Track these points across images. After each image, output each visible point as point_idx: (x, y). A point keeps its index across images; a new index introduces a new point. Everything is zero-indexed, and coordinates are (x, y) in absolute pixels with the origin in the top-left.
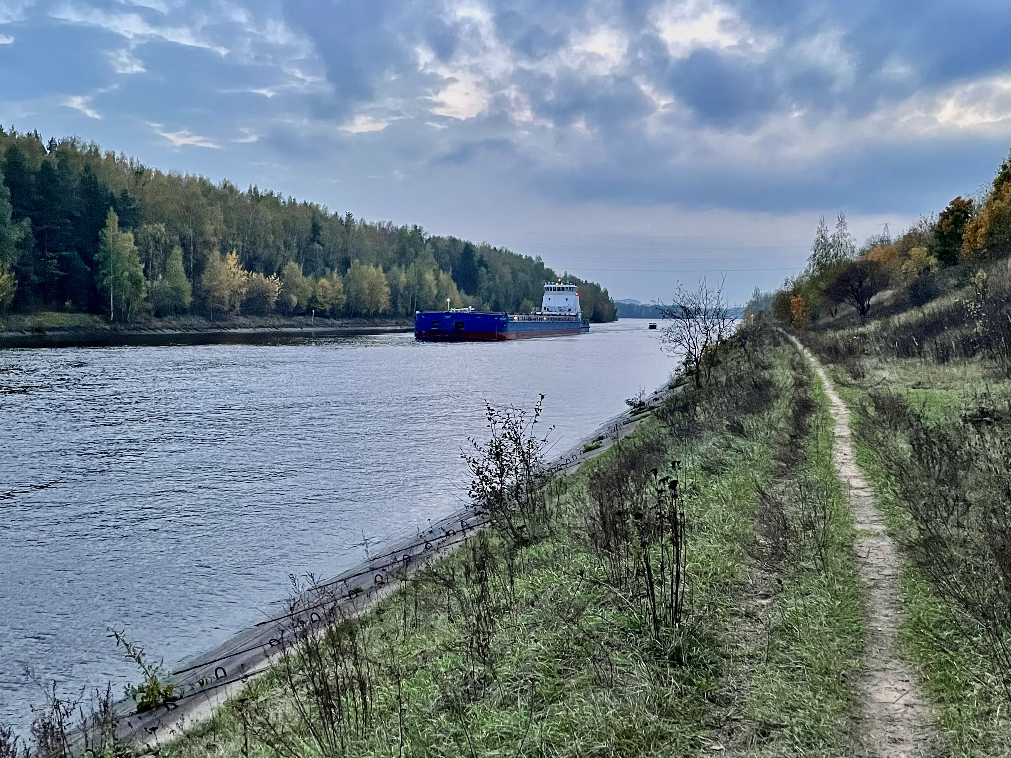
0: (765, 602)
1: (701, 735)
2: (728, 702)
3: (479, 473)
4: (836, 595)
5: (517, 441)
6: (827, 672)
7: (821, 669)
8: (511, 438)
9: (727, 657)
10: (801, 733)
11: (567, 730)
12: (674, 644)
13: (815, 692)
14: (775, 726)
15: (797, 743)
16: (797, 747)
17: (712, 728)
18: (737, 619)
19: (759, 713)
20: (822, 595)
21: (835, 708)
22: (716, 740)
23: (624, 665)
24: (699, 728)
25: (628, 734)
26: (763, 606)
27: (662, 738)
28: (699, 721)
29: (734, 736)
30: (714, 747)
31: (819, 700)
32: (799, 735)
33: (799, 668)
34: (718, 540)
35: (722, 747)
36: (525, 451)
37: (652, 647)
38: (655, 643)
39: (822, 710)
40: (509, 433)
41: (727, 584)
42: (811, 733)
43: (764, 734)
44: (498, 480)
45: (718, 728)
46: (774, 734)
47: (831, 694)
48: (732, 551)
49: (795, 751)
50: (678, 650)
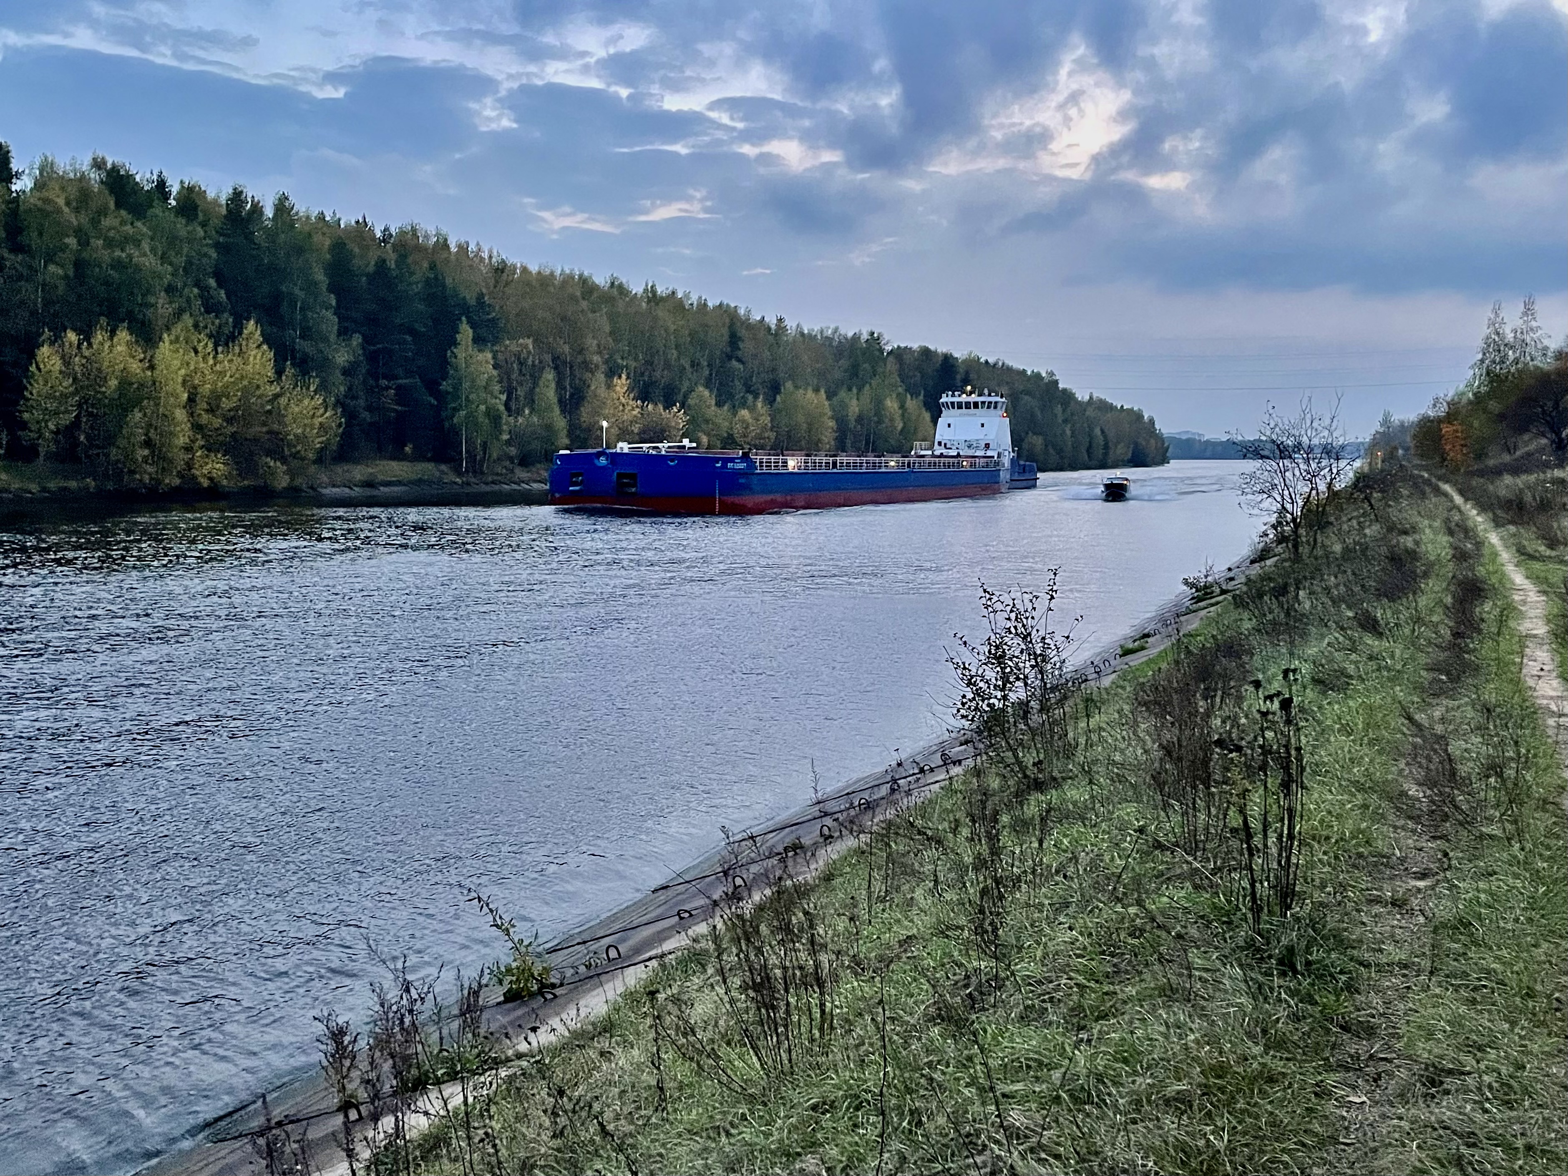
0: (1421, 884)
1: (1331, 1079)
2: (1370, 1031)
3: (969, 684)
4: (1537, 877)
5: (1026, 637)
6: (1531, 994)
7: (1521, 988)
8: (1017, 634)
9: (1367, 966)
10: (1495, 1085)
11: (1125, 1061)
12: (1284, 941)
13: (1513, 1024)
14: (1450, 1072)
15: (1488, 1099)
16: (1487, 1105)
17: (1347, 1069)
18: (1377, 909)
19: (1424, 1050)
20: (1516, 876)
21: (1547, 1049)
22: (1354, 1088)
23: (1207, 970)
24: (1329, 1068)
25: (1220, 1071)
26: (1419, 890)
27: (1271, 1080)
28: (1327, 1059)
29: (1382, 1082)
30: (1351, 1099)
31: (1520, 1037)
32: (1490, 1087)
33: (1485, 986)
34: (1343, 789)
35: (1364, 1099)
36: (1039, 652)
37: (1250, 944)
38: (1253, 939)
39: (1526, 1052)
40: (1015, 627)
41: (1360, 856)
42: (1510, 1087)
43: (1433, 1083)
44: (999, 694)
45: (1356, 1070)
46: (1450, 1083)
47: (1538, 1027)
48: (1365, 807)
49: (1486, 1111)
50: (1291, 950)
